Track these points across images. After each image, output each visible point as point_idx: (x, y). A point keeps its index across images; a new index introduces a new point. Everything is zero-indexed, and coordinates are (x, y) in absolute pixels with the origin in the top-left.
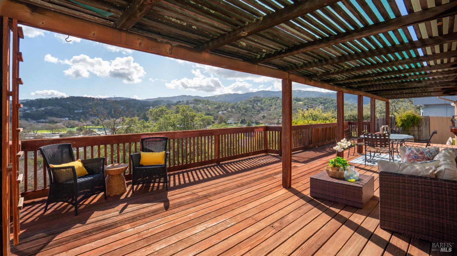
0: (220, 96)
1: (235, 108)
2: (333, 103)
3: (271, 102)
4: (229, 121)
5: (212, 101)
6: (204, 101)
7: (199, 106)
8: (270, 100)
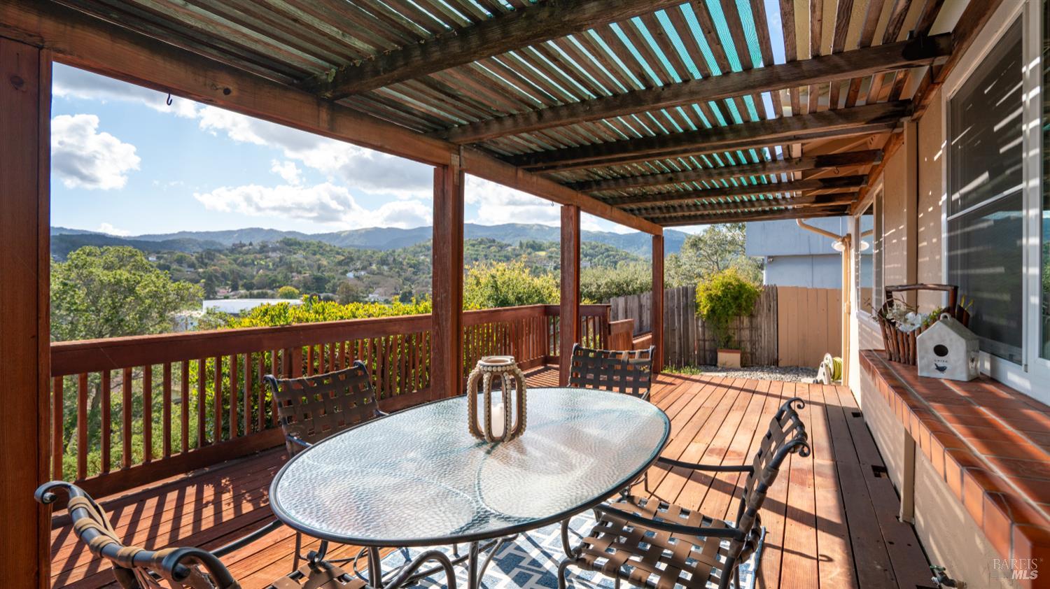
0: (352, 234)
1: (388, 265)
2: (609, 256)
3: (477, 250)
4: (370, 296)
5: (330, 246)
6: (308, 245)
7: (295, 256)
8: (473, 245)
